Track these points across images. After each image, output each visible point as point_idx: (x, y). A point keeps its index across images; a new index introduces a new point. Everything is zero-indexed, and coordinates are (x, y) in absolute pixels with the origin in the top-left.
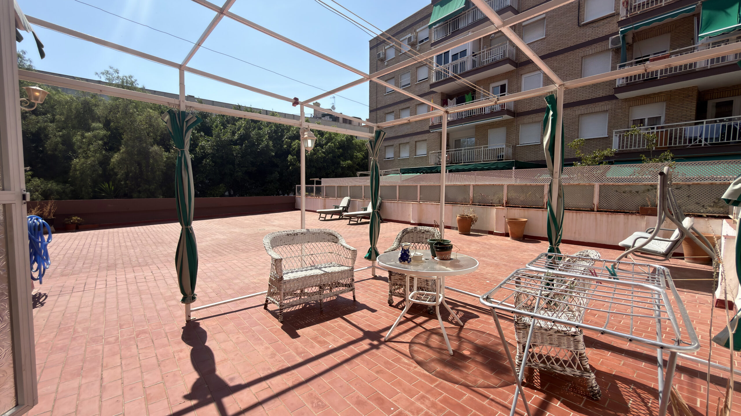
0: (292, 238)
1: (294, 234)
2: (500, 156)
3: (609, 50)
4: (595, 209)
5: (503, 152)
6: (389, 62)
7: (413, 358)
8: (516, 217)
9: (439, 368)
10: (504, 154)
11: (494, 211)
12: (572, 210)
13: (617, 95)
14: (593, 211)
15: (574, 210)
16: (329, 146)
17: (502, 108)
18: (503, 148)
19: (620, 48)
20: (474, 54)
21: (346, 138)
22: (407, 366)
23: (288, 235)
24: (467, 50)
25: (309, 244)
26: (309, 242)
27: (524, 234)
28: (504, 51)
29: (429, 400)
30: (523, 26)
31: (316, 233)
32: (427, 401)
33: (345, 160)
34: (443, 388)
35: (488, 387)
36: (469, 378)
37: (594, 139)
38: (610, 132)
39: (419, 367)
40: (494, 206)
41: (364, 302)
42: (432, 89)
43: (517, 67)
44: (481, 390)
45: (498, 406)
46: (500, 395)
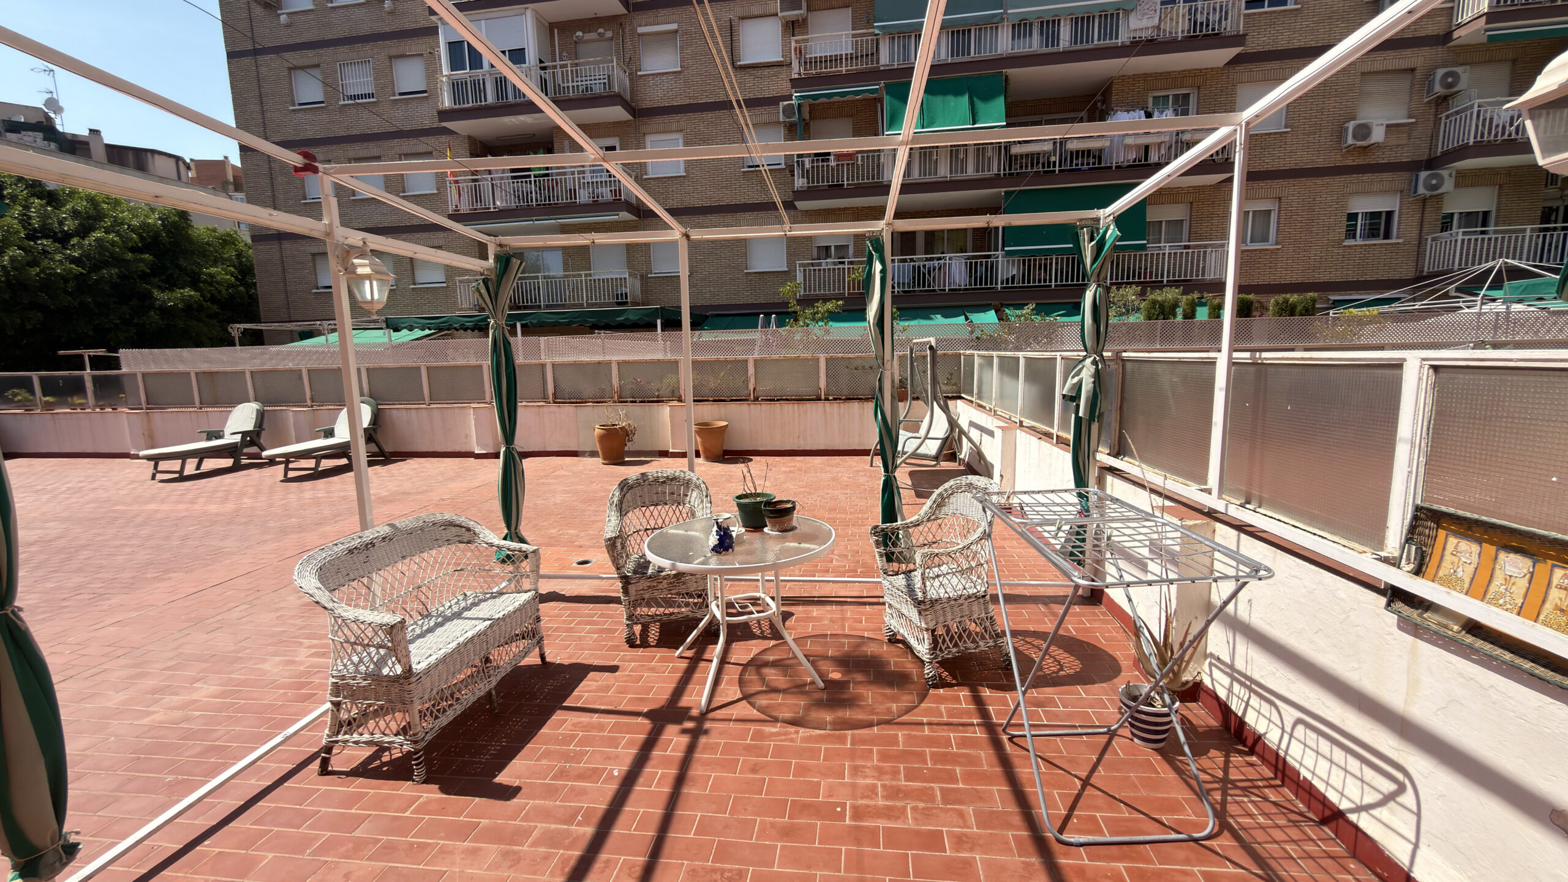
0: (362, 557)
1: (367, 545)
2: (622, 295)
3: (779, 123)
4: (823, 397)
5: (626, 287)
6: (295, 17)
7: (776, 720)
8: (707, 419)
9: (828, 716)
10: (628, 291)
11: (665, 412)
12: (791, 400)
13: (797, 204)
14: (820, 400)
15: (794, 400)
16: (97, 240)
17: (616, 196)
18: (625, 279)
19: (796, 125)
20: (542, 65)
21: (160, 219)
22: (783, 737)
23: (351, 551)
24: (526, 51)
25: (407, 561)
26: (404, 557)
27: (725, 448)
28: (609, 76)
29: (868, 768)
30: (639, 35)
31: (415, 529)
32: (866, 770)
33: (171, 284)
34: (864, 742)
35: (908, 710)
36: (879, 711)
37: (769, 272)
38: (791, 262)
39: (801, 730)
40: (662, 401)
41: (569, 658)
42: (444, 124)
43: (634, 117)
44: (905, 718)
45: (942, 727)
46: (929, 712)
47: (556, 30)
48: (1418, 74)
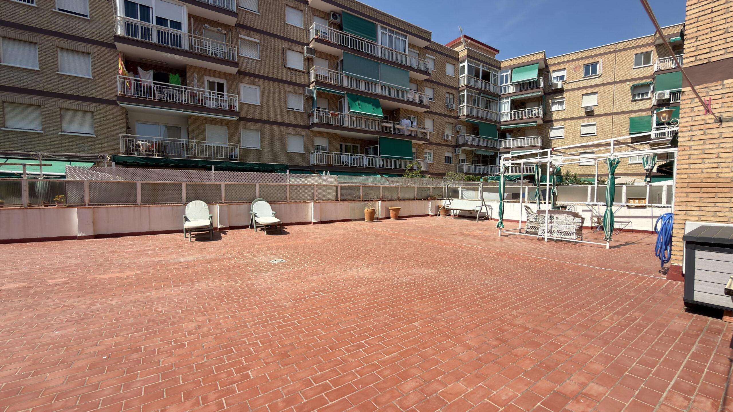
2: (232, 155)
17: (231, 108)
30: (240, 38)
37: (297, 153)
38: (306, 150)
42: (116, 43)
47: (192, 19)
48: (454, 124)
